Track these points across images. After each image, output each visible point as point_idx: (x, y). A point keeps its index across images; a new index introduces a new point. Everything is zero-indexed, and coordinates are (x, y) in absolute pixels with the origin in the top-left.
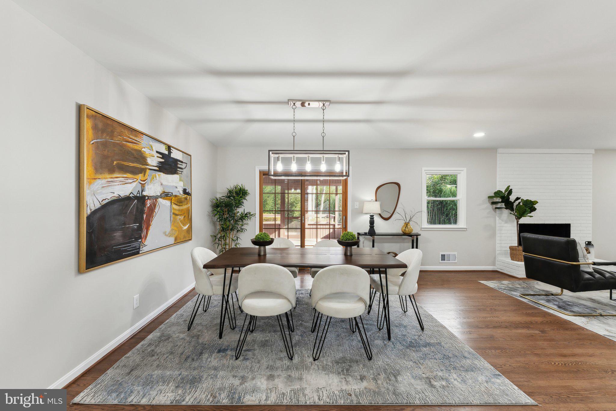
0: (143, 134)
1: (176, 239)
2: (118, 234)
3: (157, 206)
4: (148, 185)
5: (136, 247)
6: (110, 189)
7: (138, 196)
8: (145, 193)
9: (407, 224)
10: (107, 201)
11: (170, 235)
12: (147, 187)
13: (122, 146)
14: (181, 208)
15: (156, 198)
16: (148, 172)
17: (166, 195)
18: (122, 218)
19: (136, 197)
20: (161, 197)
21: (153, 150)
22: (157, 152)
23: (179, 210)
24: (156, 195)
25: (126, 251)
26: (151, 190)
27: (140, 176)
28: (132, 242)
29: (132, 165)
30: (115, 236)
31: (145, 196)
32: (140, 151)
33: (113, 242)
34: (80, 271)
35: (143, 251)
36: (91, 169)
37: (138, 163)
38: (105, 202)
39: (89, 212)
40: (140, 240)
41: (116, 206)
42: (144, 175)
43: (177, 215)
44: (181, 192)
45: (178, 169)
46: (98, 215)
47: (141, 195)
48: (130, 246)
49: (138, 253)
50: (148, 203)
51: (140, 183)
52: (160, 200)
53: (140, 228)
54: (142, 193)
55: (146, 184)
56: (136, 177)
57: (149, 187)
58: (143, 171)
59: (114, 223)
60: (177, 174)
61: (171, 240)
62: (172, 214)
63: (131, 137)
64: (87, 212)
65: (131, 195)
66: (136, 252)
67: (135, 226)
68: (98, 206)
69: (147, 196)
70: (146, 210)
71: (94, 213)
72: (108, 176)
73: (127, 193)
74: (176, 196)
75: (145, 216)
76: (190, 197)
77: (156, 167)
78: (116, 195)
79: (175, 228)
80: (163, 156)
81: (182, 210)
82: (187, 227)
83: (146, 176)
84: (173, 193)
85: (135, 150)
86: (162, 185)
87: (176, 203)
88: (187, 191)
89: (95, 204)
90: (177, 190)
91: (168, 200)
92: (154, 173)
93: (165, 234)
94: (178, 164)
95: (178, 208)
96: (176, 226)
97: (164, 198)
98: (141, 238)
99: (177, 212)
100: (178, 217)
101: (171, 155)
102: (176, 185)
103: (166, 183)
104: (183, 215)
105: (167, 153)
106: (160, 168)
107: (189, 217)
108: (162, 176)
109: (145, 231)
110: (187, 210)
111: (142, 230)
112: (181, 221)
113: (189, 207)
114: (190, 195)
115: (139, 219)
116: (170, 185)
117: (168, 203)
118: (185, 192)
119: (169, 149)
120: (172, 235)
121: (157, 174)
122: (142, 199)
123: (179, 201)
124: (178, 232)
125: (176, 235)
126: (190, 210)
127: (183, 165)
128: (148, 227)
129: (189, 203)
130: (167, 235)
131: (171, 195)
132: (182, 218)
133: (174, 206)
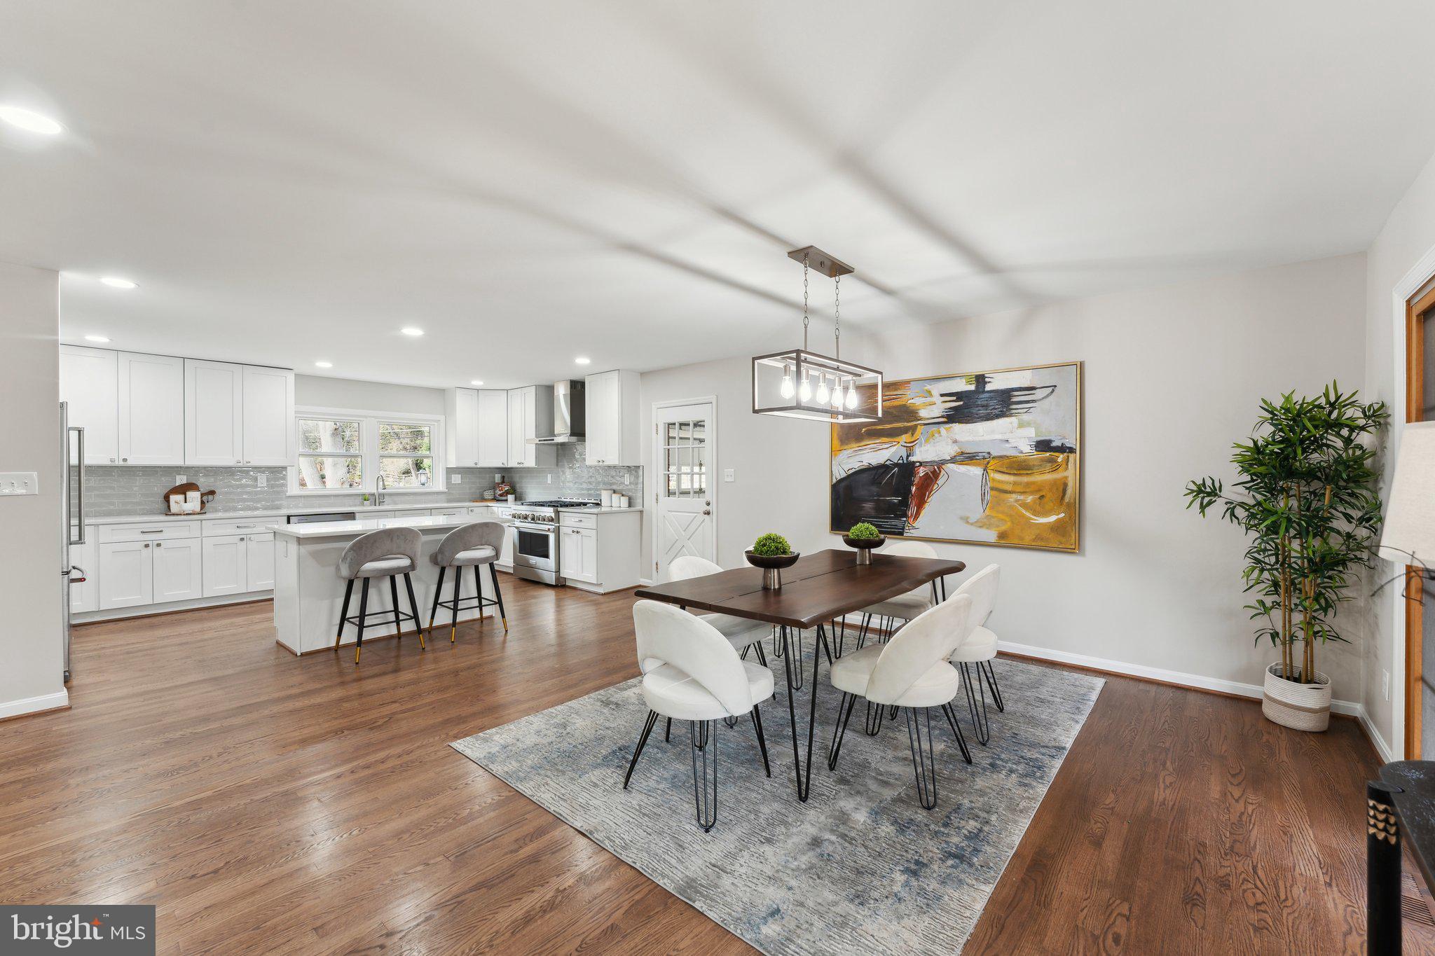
0: (908, 382)
1: (1002, 536)
2: (868, 506)
3: (941, 476)
4: (921, 446)
5: (896, 525)
6: (858, 458)
7: (900, 463)
8: (912, 459)
10: (854, 470)
11: (981, 524)
12: (917, 450)
14: (1025, 479)
15: (941, 463)
16: (920, 429)
17: (967, 458)
18: (875, 489)
19: (896, 465)
20: (953, 460)
21: (931, 395)
22: (942, 395)
23: (1015, 483)
24: (940, 459)
25: (880, 526)
26: (926, 453)
27: (905, 438)
28: (891, 518)
29: (888, 426)
30: (864, 507)
31: (914, 463)
32: (904, 406)
33: (862, 512)
35: (908, 535)
36: (838, 442)
37: (901, 422)
38: (851, 472)
39: (834, 481)
40: (905, 519)
41: (865, 475)
42: (913, 435)
43: (1006, 492)
44: (1027, 449)
45: (1014, 407)
46: (843, 484)
47: (905, 462)
48: (888, 522)
49: (901, 534)
50: (922, 472)
51: (904, 446)
52: (950, 466)
53: (905, 504)
54: (907, 458)
55: (917, 446)
56: (897, 439)
57: (923, 448)
58: (910, 430)
59: (862, 492)
60: (1011, 415)
61: (991, 536)
62: (987, 489)
63: (887, 393)
65: (888, 463)
66: (898, 532)
67: (896, 500)
68: (843, 475)
69: (919, 462)
70: (916, 480)
71: (840, 481)
72: (854, 445)
73: (882, 461)
74: (1001, 457)
75: (914, 489)
76: (1072, 456)
77: (942, 417)
78: (865, 463)
79: (1001, 516)
80: (959, 396)
81: (1028, 484)
82: (1053, 518)
83: (916, 436)
84: (994, 453)
85: (895, 407)
86: (955, 442)
87: (1005, 470)
88: (1054, 444)
89: (840, 474)
90: (1007, 445)
91: (974, 465)
92: (935, 428)
93: (966, 520)
94: (1010, 397)
95: (1011, 478)
96: (1003, 513)
97: (962, 463)
98: (905, 515)
99: (1009, 488)
100: (1014, 496)
101: (988, 387)
102: (1006, 438)
103: (970, 439)
104: (1032, 493)
105: (972, 387)
106: (954, 417)
107: (1067, 499)
108: (957, 428)
109: (912, 510)
110: (1055, 482)
111: (907, 506)
112: (1025, 506)
113: (1066, 477)
114: (1072, 450)
115: (905, 493)
116: (981, 439)
117: (976, 471)
118: (1043, 445)
119: (981, 380)
120: (989, 526)
121: (943, 429)
122: (907, 469)
123: (1017, 466)
124: (1009, 524)
125: (1003, 528)
126: (1071, 484)
127: (1039, 394)
128: (920, 506)
129: (1067, 469)
130: (972, 524)
131: (987, 456)
132: (1029, 499)
133: (994, 475)
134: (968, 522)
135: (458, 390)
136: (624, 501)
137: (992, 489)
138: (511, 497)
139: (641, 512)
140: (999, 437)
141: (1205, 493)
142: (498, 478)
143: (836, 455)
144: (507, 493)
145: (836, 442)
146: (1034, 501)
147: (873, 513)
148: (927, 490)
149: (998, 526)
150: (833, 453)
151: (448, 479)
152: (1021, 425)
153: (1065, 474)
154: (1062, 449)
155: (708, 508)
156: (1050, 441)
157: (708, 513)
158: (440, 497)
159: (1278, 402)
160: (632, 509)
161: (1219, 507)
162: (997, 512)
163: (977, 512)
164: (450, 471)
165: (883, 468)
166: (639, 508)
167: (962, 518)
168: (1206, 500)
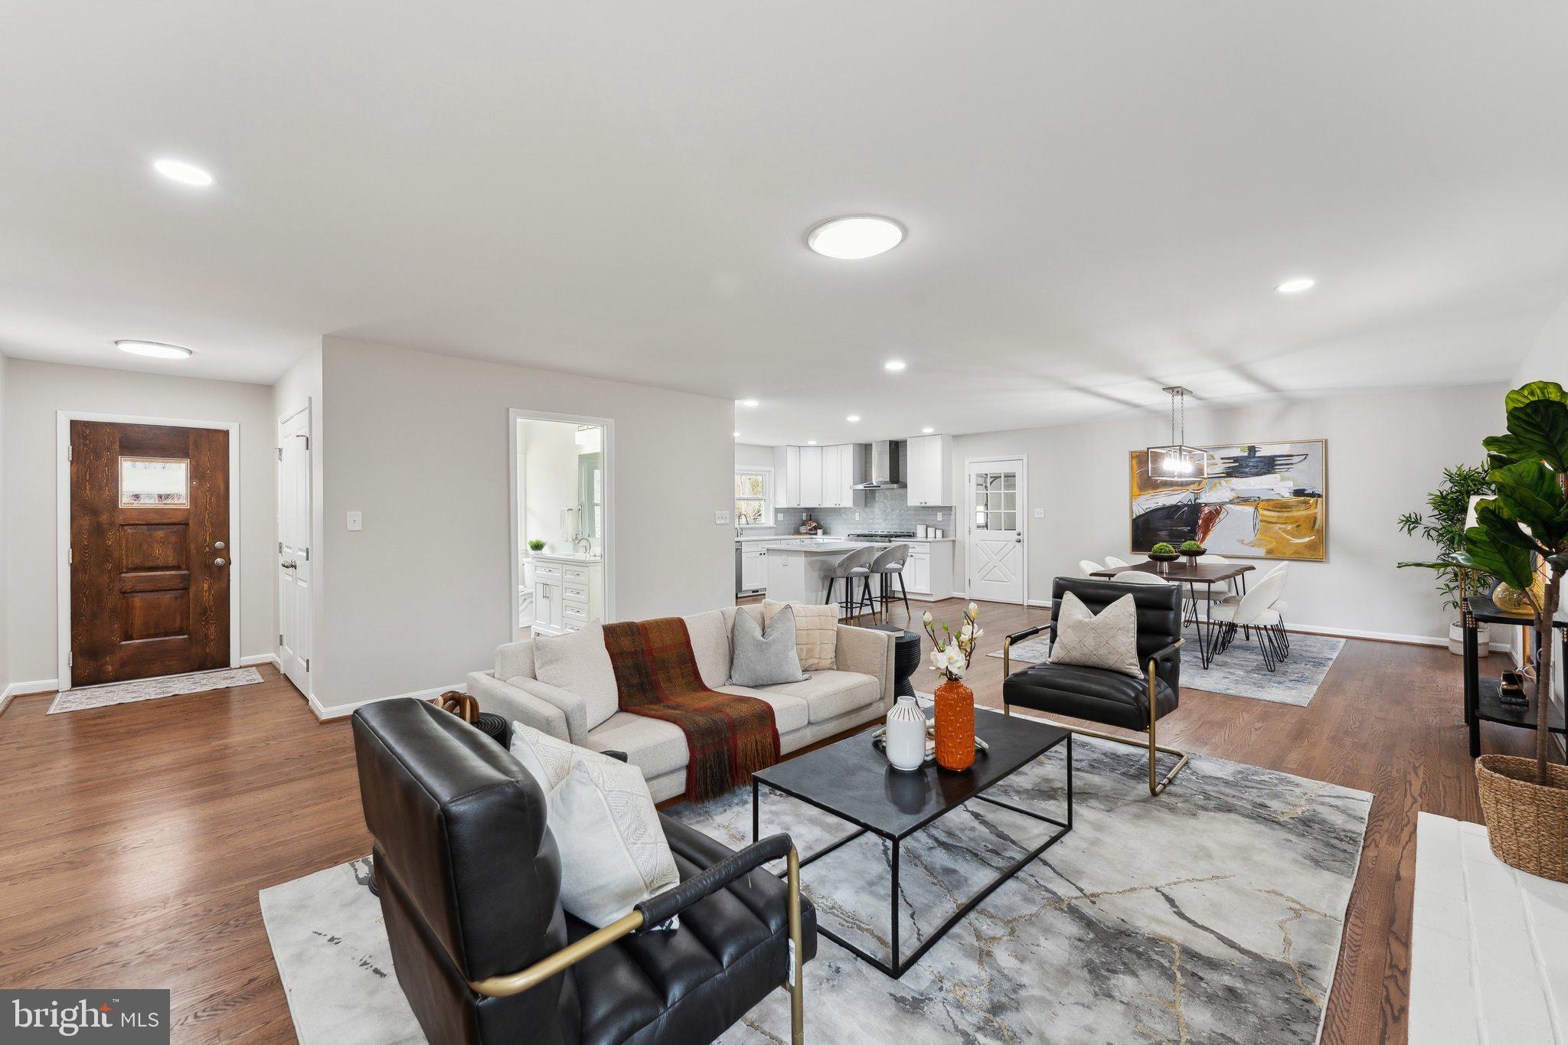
1: (1269, 552)
3: (1222, 513)
4: (1206, 493)
6: (1154, 501)
7: (1189, 504)
8: (1198, 501)
10: (1151, 509)
11: (1253, 545)
14: (1286, 514)
15: (1222, 505)
16: (1205, 481)
17: (1245, 501)
18: (1168, 522)
19: (1185, 505)
20: (1231, 502)
21: (1214, 458)
22: (1223, 459)
23: (1279, 517)
24: (1221, 501)
26: (1210, 497)
27: (1193, 487)
28: (1182, 541)
30: (1161, 533)
31: (1200, 504)
33: (1161, 536)
34: (1131, 552)
38: (1148, 510)
39: (1135, 516)
41: (1160, 512)
42: (1199, 485)
43: (1272, 523)
44: (1287, 495)
45: (1277, 467)
46: (1142, 518)
47: (1193, 503)
50: (1206, 510)
51: (1193, 493)
52: (1229, 506)
53: (1193, 531)
54: (1195, 500)
55: (1203, 493)
56: (1187, 488)
57: (1208, 494)
58: (1197, 481)
59: (1158, 524)
60: (1275, 473)
61: (1262, 552)
62: (1258, 521)
64: (1133, 516)
65: (1180, 504)
67: (1186, 529)
68: (1142, 512)
69: (1204, 503)
70: (1202, 516)
71: (1140, 516)
72: (1151, 491)
73: (1174, 503)
74: (1268, 500)
75: (1200, 522)
76: (1320, 499)
77: (1222, 473)
78: (1160, 504)
79: (1268, 539)
80: (1236, 459)
81: (1287, 518)
82: (1306, 540)
83: (1202, 486)
84: (1262, 498)
86: (1233, 490)
87: (1271, 508)
88: (1306, 492)
89: (1139, 511)
90: (1272, 492)
91: (1248, 505)
92: (1217, 480)
93: (1242, 542)
94: (1275, 461)
95: (1276, 514)
96: (1269, 536)
97: (1238, 504)
98: (1193, 539)
99: (1274, 520)
100: (1278, 525)
101: (1258, 454)
102: (1270, 487)
103: (1244, 488)
104: (1291, 523)
105: (1246, 454)
106: (1230, 473)
107: (1316, 527)
108: (1233, 480)
109: (1200, 535)
110: (1307, 517)
111: (1195, 534)
112: (1285, 531)
113: (1316, 513)
114: (1319, 496)
115: (1193, 525)
116: (1253, 488)
117: (1250, 509)
118: (1299, 493)
119: (1252, 449)
120: (1259, 546)
121: (1223, 481)
122: (1195, 508)
123: (1281, 506)
124: (1274, 543)
125: (1270, 547)
126: (1319, 517)
127: (1295, 460)
128: (1206, 532)
129: (1316, 508)
130: (1246, 544)
131: (1257, 499)
132: (1289, 527)
133: (1261, 512)
134: (1243, 543)
135: (789, 449)
136: (939, 533)
137: (1261, 521)
138: (820, 532)
139: (954, 541)
140: (1268, 487)
141: (1411, 522)
142: (804, 515)
143: (1135, 499)
144: (815, 528)
145: (1136, 490)
146: (1292, 529)
147: (1167, 538)
148: (1210, 522)
149: (1266, 545)
150: (1132, 497)
151: (776, 517)
152: (1283, 479)
153: (1315, 511)
154: (1312, 495)
155: (1020, 537)
156: (1304, 490)
157: (1019, 541)
158: (768, 531)
159: (1454, 471)
160: (944, 539)
161: (1420, 530)
162: (1266, 536)
163: (1250, 536)
164: (777, 511)
165: (1175, 508)
166: (953, 538)
167: (1238, 541)
168: (1412, 526)
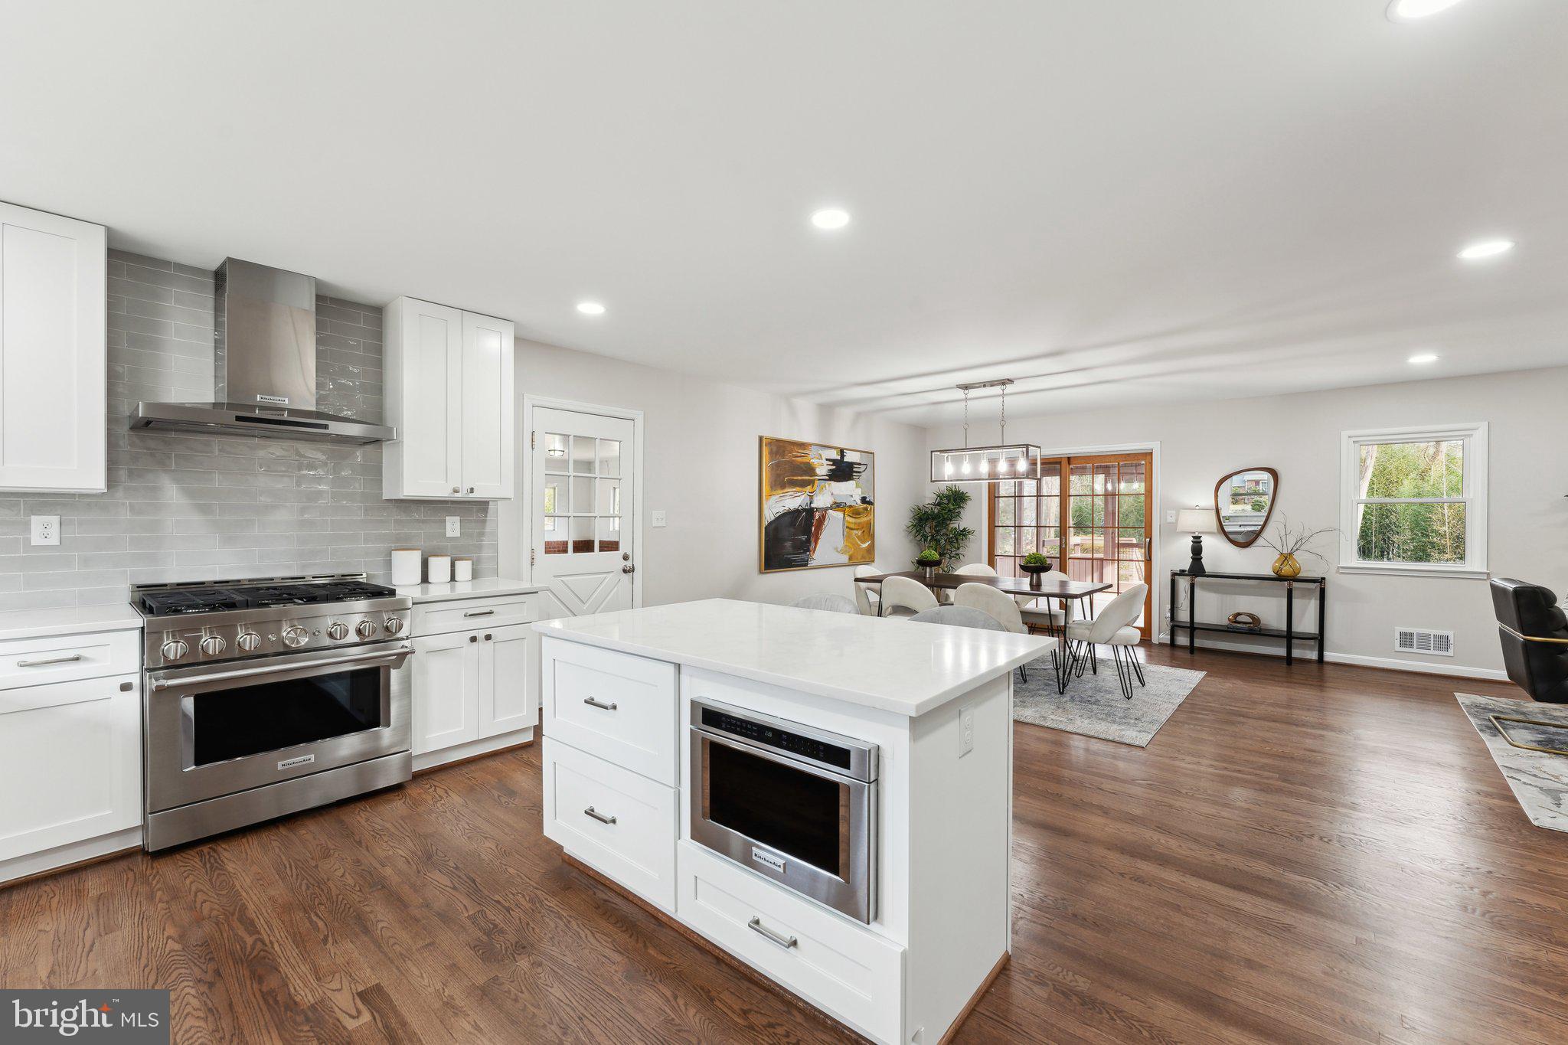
0: (811, 445)
1: (850, 558)
2: (788, 544)
3: (827, 518)
4: (817, 496)
5: (804, 558)
6: (781, 504)
7: (806, 508)
8: (813, 505)
9: (1286, 557)
10: (779, 514)
11: (843, 552)
12: (815, 498)
13: (791, 462)
14: (858, 521)
15: (826, 509)
16: (817, 482)
17: (837, 506)
18: (793, 529)
19: (804, 510)
20: (831, 508)
21: (823, 458)
22: (827, 460)
23: (855, 523)
24: (826, 506)
25: (794, 561)
26: (821, 501)
27: (809, 489)
28: (801, 553)
29: (800, 478)
30: (786, 545)
31: (813, 508)
32: (809, 463)
33: (784, 551)
34: (761, 572)
35: (811, 565)
36: (768, 488)
37: (806, 475)
38: (778, 515)
39: (767, 523)
40: (809, 553)
41: (786, 518)
42: (813, 486)
43: (852, 529)
44: (859, 502)
45: (854, 474)
46: (773, 525)
47: (809, 508)
48: (800, 557)
49: (806, 565)
50: (817, 515)
51: (809, 495)
52: (830, 512)
53: (808, 541)
54: (810, 505)
55: (815, 496)
56: (805, 489)
57: (818, 498)
58: (811, 483)
59: (785, 533)
60: (853, 479)
61: (845, 559)
62: (846, 527)
63: (800, 451)
64: (765, 523)
65: (800, 508)
66: (804, 564)
67: (805, 537)
68: (773, 518)
69: (816, 508)
70: (815, 522)
71: (770, 523)
72: (780, 491)
73: (796, 506)
74: (850, 506)
75: (813, 529)
76: (873, 507)
77: (826, 475)
78: (787, 508)
79: (849, 545)
80: (834, 462)
81: (859, 524)
82: (867, 544)
83: (814, 488)
84: (847, 504)
85: (803, 463)
86: (832, 494)
87: (850, 515)
88: (867, 500)
89: (769, 516)
90: (852, 499)
91: (840, 511)
92: (824, 483)
93: (836, 549)
94: (853, 468)
95: (853, 520)
96: (851, 543)
97: (835, 509)
98: (809, 551)
99: (852, 526)
100: (855, 531)
101: (845, 459)
102: (851, 493)
104: (860, 529)
106: (832, 476)
107: (871, 532)
108: (832, 484)
109: (813, 544)
110: (867, 522)
111: (811, 542)
112: (858, 537)
113: (870, 519)
114: (872, 504)
115: (808, 532)
116: (842, 493)
117: (840, 515)
118: (863, 500)
119: (842, 452)
121: (827, 484)
122: (810, 512)
123: (855, 513)
124: (852, 549)
126: (871, 523)
127: (862, 468)
128: (815, 542)
129: (871, 514)
130: (839, 552)
131: (844, 505)
133: (848, 518)
134: (836, 551)
143: (765, 500)
146: (861, 534)
147: (791, 551)
148: (819, 529)
149: (848, 552)
150: (761, 498)
152: (857, 486)
153: (871, 517)
154: (869, 503)
155: (629, 564)
156: (865, 498)
157: (627, 571)
162: (848, 542)
163: (840, 543)
165: (795, 513)
